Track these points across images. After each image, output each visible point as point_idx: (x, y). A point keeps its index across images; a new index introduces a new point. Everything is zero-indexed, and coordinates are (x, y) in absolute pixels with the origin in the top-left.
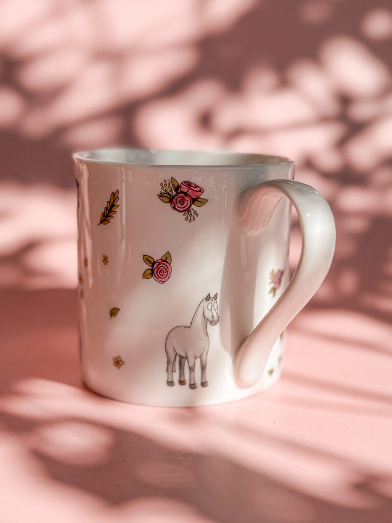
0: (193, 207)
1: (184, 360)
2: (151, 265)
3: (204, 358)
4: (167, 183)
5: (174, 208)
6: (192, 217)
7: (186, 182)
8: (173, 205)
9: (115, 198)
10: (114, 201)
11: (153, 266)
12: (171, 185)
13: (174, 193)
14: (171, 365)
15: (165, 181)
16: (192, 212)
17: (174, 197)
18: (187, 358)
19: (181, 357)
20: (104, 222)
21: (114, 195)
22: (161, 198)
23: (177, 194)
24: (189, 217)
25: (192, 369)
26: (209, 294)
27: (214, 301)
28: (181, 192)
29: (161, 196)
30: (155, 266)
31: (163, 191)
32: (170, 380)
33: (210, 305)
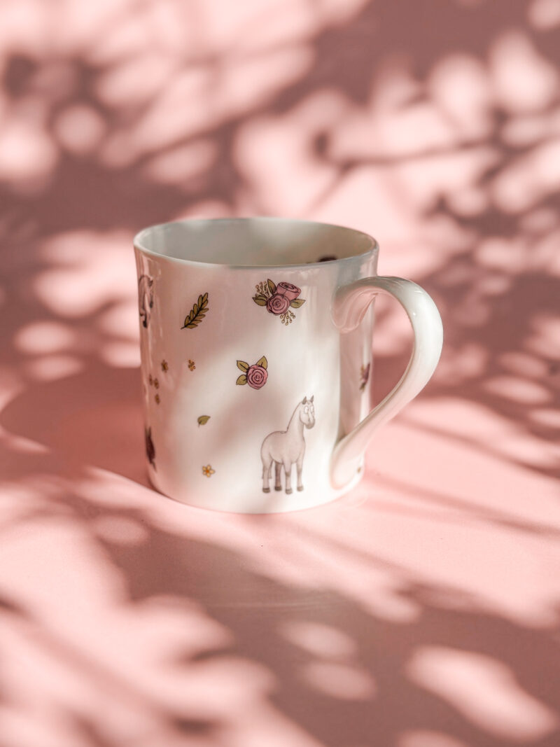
0: (290, 309)
1: (279, 465)
2: (246, 370)
3: (300, 463)
4: (264, 285)
5: (271, 311)
6: (289, 320)
7: (283, 283)
8: (269, 308)
9: (204, 300)
10: (202, 304)
11: (247, 372)
12: (267, 287)
13: (271, 295)
14: (267, 472)
15: (261, 283)
16: (289, 314)
17: (270, 299)
18: (283, 464)
19: (277, 464)
20: (189, 326)
21: (203, 298)
22: (257, 301)
23: (274, 296)
24: (286, 320)
25: (288, 475)
26: (306, 398)
27: (311, 404)
28: (278, 294)
29: (256, 299)
30: (250, 371)
31: (259, 294)
32: (266, 487)
33: (307, 408)
